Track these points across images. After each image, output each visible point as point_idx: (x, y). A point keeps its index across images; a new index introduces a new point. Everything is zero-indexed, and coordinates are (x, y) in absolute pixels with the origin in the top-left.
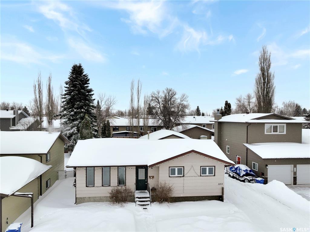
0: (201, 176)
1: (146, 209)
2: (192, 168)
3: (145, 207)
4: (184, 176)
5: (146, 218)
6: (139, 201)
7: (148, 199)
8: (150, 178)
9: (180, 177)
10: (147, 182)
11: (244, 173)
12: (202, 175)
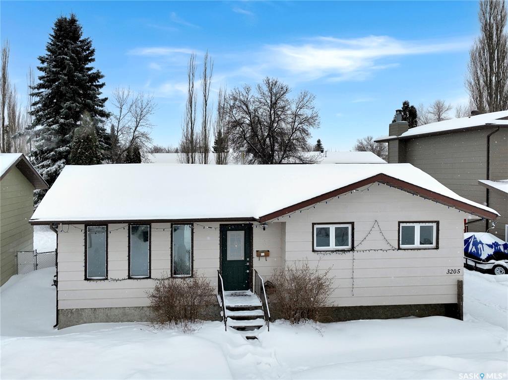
0: (399, 249)
1: (254, 338)
2: (376, 226)
3: (250, 334)
4: (353, 249)
5: (258, 364)
6: (233, 318)
7: (260, 312)
8: (259, 255)
9: (343, 251)
10: (250, 267)
11: (491, 251)
12: (402, 246)
